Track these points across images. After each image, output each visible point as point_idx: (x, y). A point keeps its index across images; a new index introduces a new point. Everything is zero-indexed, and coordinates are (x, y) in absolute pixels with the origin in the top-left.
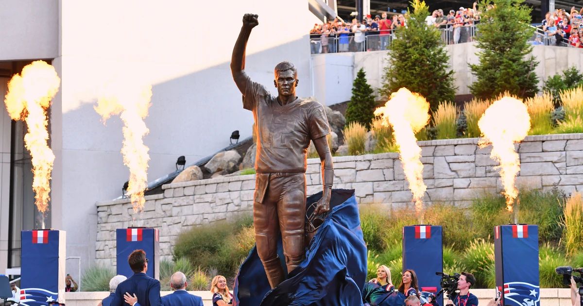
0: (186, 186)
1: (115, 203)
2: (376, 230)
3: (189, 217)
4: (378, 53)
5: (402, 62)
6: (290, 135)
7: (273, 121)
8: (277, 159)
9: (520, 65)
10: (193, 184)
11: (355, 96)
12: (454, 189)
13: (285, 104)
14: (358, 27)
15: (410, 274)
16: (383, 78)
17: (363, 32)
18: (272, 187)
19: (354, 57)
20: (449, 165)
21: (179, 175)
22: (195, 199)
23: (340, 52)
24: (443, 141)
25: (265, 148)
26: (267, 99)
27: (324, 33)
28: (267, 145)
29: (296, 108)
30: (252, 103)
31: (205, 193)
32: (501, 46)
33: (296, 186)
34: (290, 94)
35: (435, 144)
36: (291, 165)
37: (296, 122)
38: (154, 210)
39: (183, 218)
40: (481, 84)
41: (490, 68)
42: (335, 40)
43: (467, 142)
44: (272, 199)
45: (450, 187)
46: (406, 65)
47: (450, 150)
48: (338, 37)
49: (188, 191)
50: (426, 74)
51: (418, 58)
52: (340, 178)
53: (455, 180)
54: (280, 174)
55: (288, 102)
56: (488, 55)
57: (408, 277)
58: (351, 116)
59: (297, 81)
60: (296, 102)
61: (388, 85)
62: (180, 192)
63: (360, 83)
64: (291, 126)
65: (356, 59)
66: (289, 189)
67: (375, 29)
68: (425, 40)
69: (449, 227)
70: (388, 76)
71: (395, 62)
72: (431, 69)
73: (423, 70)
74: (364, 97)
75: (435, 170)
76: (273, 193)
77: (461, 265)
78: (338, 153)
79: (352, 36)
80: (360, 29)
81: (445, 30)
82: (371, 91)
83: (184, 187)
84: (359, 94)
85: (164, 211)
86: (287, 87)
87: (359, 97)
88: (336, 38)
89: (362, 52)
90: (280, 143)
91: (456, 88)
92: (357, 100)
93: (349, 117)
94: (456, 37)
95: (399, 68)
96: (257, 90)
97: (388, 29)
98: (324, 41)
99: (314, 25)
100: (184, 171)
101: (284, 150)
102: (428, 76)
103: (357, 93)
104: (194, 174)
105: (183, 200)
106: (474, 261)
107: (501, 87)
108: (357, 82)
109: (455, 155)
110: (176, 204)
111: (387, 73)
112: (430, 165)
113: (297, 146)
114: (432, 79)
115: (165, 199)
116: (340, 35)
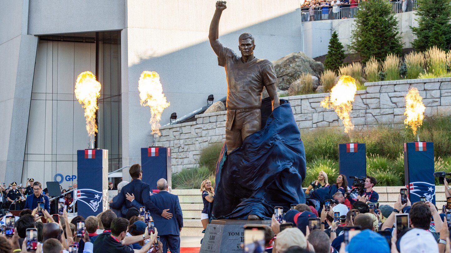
0: (211, 116)
1: (164, 128)
2: (335, 146)
3: (213, 137)
4: (349, 20)
5: (365, 26)
6: (249, 83)
7: (238, 74)
8: (240, 100)
9: (447, 27)
10: (216, 115)
11: (330, 50)
12: (394, 115)
13: (246, 62)
14: (335, 2)
15: (342, 177)
16: (351, 38)
17: (338, 5)
18: (237, 119)
19: (332, 23)
20: (391, 99)
21: (209, 108)
22: (217, 125)
23: (323, 20)
24: (386, 82)
25: (232, 93)
26: (234, 59)
27: (311, 7)
28: (233, 91)
29: (253, 65)
30: (224, 61)
31: (223, 120)
32: (433, 14)
33: (253, 118)
34: (249, 55)
35: (381, 84)
36: (250, 104)
37: (254, 74)
38: (190, 133)
39: (209, 138)
40: (419, 41)
41: (425, 29)
42: (319, 12)
43: (403, 83)
44: (237, 127)
45: (391, 115)
46: (367, 28)
47: (391, 88)
48: (321, 9)
49: (213, 119)
50: (379, 34)
51: (373, 23)
52: (315, 109)
53: (394, 109)
54: (242, 110)
55: (248, 60)
56: (424, 20)
57: (340, 179)
58: (328, 65)
59: (254, 46)
60: (254, 61)
61: (354, 42)
62: (207, 120)
63: (334, 42)
64: (249, 77)
65: (333, 25)
66: (249, 120)
67: (347, 3)
68: (380, 10)
69: (386, 143)
70: (355, 36)
71: (360, 26)
72: (383, 31)
73: (377, 31)
74: (337, 52)
75: (381, 102)
76: (238, 123)
77: (393, 169)
78: (317, 91)
79: (331, 9)
80: (337, 3)
81: (396, 2)
82: (342, 47)
83: (210, 117)
84: (333, 49)
85: (197, 133)
86: (247, 50)
87: (334, 52)
88: (320, 10)
89: (338, 20)
90: (242, 89)
91: (404, 44)
92: (332, 54)
93: (326, 66)
94: (404, 7)
95: (363, 30)
96: (227, 53)
97: (356, 3)
98: (311, 12)
99: (304, 2)
100: (212, 105)
101: (245, 94)
102: (381, 36)
103: (332, 49)
104: (219, 107)
105: (209, 125)
106: (402, 166)
107: (432, 43)
108: (332, 41)
109: (395, 91)
110: (205, 128)
111: (354, 34)
112: (377, 99)
113: (254, 91)
114: (383, 38)
115: (197, 125)
116: (322, 8)
